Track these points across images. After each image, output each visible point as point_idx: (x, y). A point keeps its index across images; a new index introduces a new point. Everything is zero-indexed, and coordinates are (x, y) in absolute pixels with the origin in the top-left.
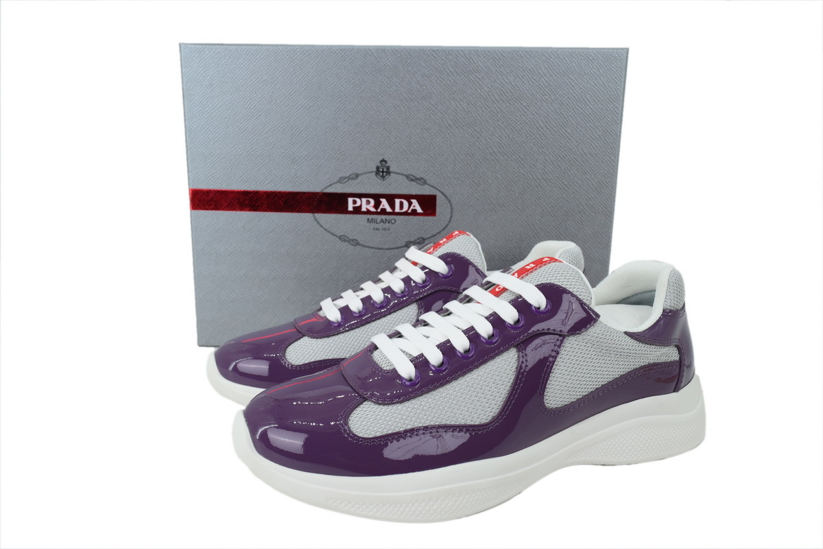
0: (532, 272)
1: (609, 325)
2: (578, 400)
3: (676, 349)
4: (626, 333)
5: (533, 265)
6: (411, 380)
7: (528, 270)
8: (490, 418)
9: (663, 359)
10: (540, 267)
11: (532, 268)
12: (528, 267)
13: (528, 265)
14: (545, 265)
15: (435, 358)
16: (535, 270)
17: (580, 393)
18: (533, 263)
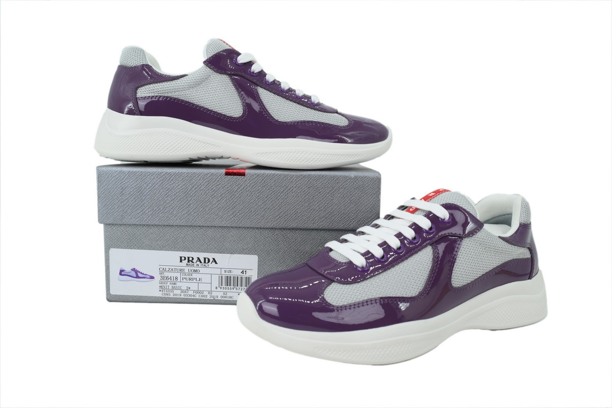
0: (434, 198)
1: (489, 231)
2: (472, 282)
3: (528, 250)
4: (499, 237)
5: (434, 194)
6: (363, 268)
7: (431, 197)
8: (417, 293)
9: (521, 257)
10: (439, 194)
11: (434, 195)
12: (430, 195)
13: (430, 194)
14: (442, 193)
15: (378, 253)
16: (436, 196)
17: (473, 277)
18: (433, 192)
